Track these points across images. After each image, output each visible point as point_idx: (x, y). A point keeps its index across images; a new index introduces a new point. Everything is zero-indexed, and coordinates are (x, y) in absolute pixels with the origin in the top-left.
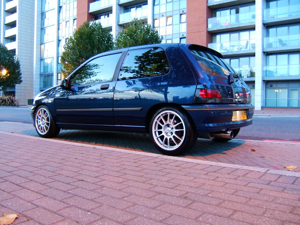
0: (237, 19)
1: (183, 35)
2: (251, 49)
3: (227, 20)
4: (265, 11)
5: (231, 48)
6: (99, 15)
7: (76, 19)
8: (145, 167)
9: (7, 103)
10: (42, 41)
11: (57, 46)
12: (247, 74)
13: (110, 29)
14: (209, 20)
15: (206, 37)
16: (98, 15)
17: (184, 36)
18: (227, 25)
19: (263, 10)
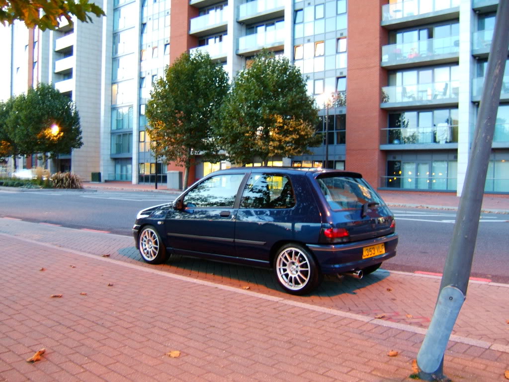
0: (430, 48)
1: (341, 73)
2: (453, 96)
3: (412, 49)
4: (476, 35)
5: (420, 94)
6: (206, 38)
7: (169, 44)
8: (264, 313)
9: (65, 184)
10: (114, 79)
11: (139, 87)
12: (445, 138)
13: (224, 61)
14: (385, 48)
15: (378, 76)
16: (204, 38)
17: (344, 75)
18: (412, 57)
19: (472, 34)
